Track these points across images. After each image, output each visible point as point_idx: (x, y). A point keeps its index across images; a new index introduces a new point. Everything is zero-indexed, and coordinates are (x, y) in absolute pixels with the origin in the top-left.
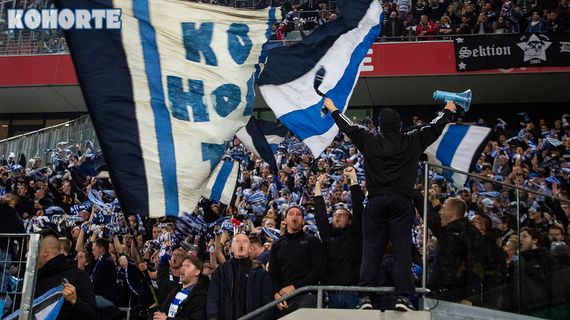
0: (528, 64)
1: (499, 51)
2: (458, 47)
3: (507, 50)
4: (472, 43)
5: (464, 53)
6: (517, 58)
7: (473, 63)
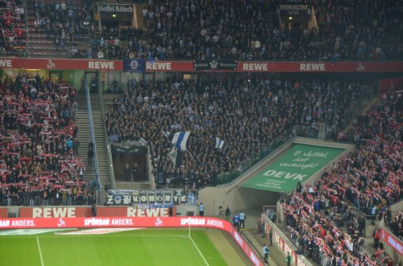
0: (212, 69)
1: (205, 65)
2: (194, 63)
3: (207, 65)
4: (198, 63)
5: (196, 65)
6: (209, 67)
7: (198, 68)
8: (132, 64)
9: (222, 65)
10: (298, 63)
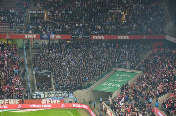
0: (80, 38)
1: (76, 37)
2: (72, 36)
3: (77, 36)
4: (73, 35)
5: (72, 37)
6: (78, 37)
7: (73, 38)
8: (44, 36)
9: (84, 36)
10: (118, 35)
